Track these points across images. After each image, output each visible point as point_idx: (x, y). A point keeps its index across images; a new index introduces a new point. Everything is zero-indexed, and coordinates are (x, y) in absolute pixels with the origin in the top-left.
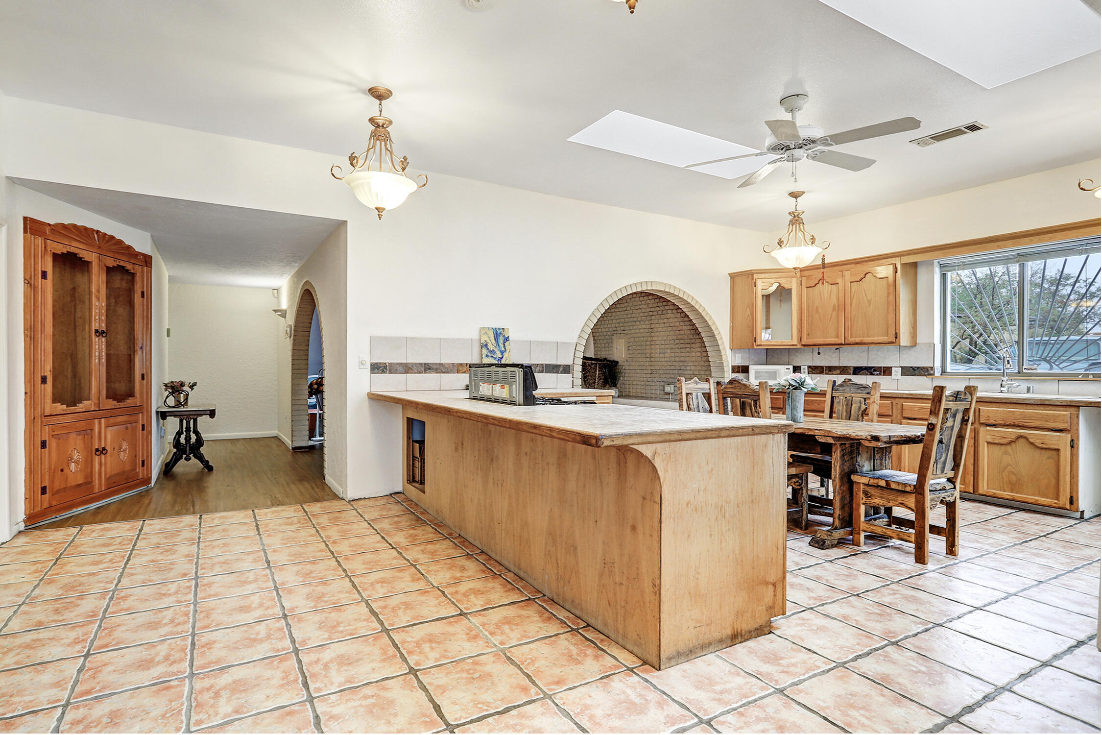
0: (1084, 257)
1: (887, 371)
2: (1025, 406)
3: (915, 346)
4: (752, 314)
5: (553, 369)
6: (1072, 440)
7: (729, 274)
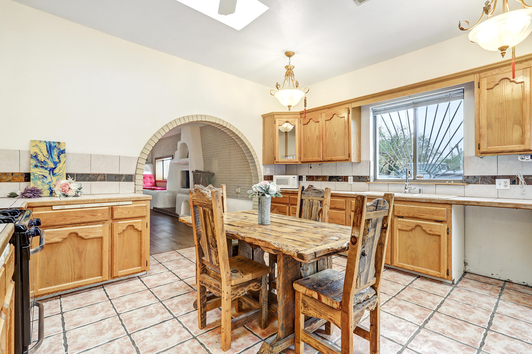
0: (448, 103)
1: (345, 179)
2: (419, 203)
3: (360, 162)
4: (273, 141)
5: (115, 177)
6: (448, 229)
7: (262, 115)
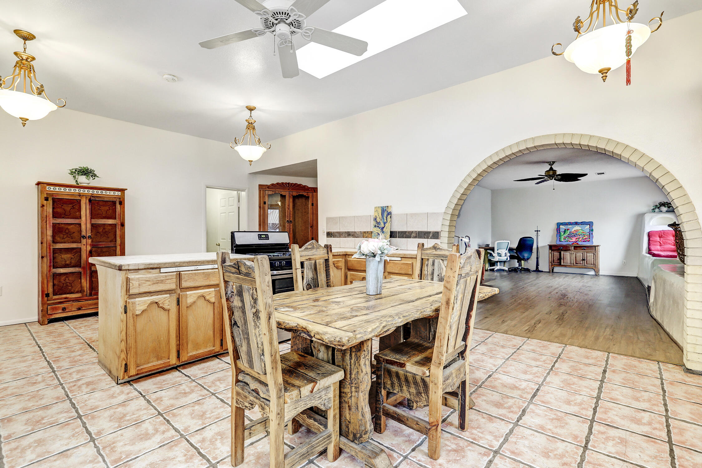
5: (424, 235)
